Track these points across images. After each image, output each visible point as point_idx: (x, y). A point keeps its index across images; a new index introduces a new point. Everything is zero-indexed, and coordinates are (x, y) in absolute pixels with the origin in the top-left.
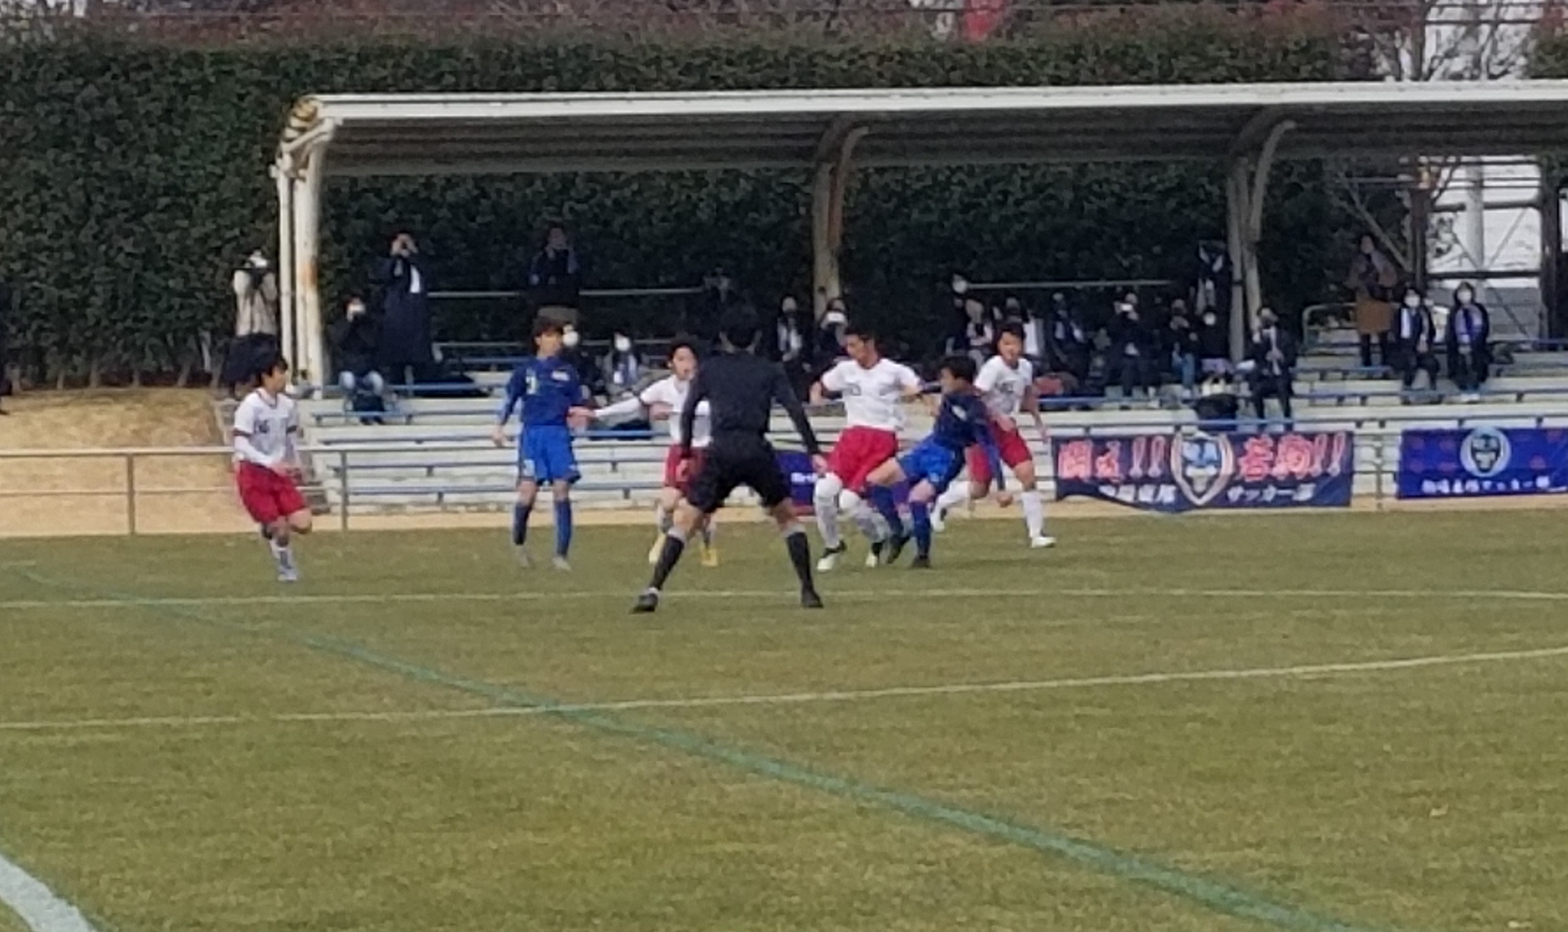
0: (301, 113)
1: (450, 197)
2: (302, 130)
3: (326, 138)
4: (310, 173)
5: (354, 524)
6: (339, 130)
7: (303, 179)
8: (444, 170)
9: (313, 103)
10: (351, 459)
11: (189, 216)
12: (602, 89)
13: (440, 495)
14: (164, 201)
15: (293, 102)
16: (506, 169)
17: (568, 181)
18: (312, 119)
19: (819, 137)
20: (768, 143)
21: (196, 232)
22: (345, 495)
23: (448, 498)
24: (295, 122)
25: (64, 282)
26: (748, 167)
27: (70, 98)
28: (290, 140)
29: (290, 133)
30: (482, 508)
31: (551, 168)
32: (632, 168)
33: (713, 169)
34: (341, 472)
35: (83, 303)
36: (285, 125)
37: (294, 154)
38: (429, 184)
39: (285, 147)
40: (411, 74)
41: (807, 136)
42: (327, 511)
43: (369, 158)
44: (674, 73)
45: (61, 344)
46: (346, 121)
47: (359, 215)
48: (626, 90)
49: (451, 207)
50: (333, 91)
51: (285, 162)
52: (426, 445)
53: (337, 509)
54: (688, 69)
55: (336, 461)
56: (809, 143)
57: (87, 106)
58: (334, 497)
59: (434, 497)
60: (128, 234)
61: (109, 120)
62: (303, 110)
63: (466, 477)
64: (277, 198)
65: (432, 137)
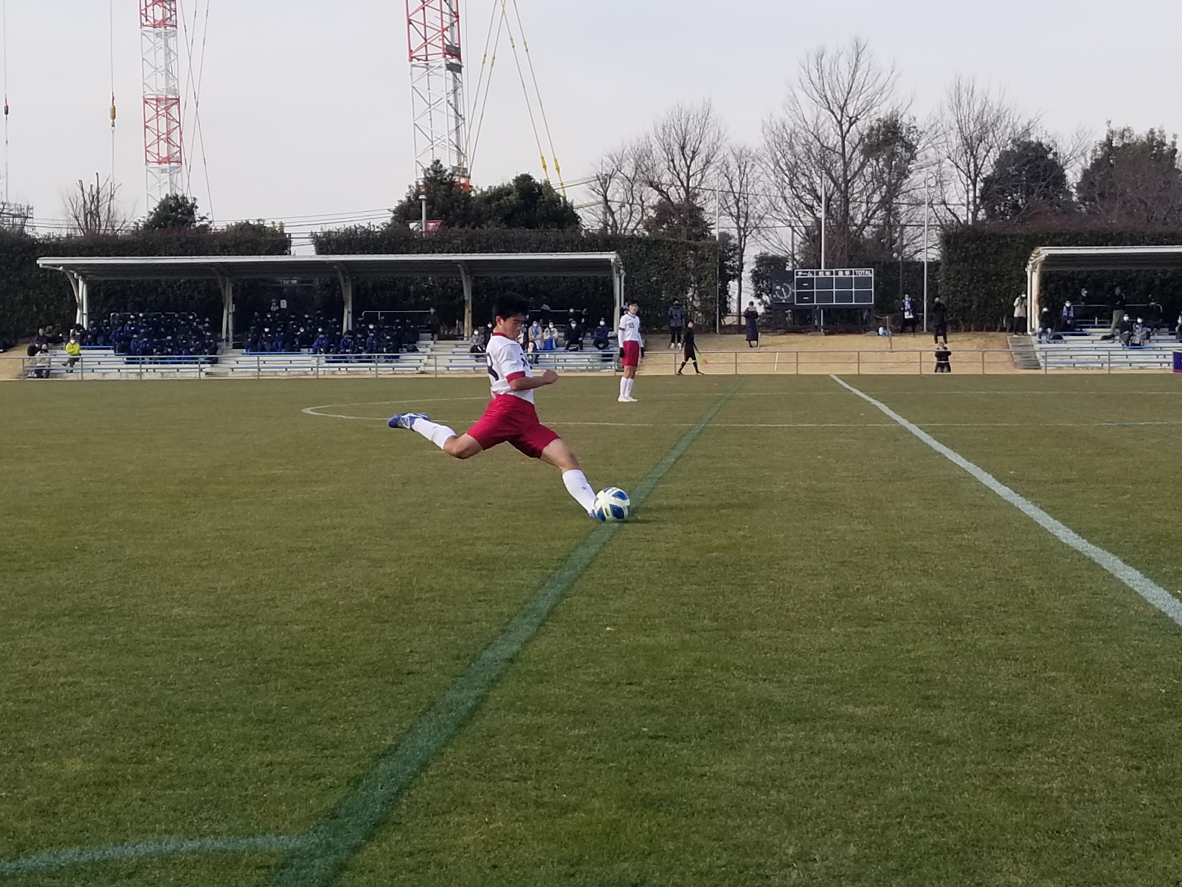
1: (1080, 277)
2: (1035, 257)
3: (1043, 259)
4: (1037, 270)
5: (1048, 372)
6: (1046, 257)
7: (1035, 271)
8: (1078, 269)
9: (1039, 249)
10: (1048, 353)
11: (1001, 282)
12: (1126, 245)
13: (1074, 364)
14: (994, 278)
15: (1033, 249)
16: (1097, 269)
17: (1115, 273)
18: (1038, 253)
21: (1003, 287)
22: (1046, 363)
23: (1077, 365)
24: (1033, 255)
25: (964, 301)
26: (1170, 269)
27: (968, 248)
28: (1031, 260)
29: (1031, 258)
30: (1087, 368)
31: (1110, 269)
32: (1135, 269)
33: (1159, 269)
34: (1045, 357)
35: (970, 307)
36: (1030, 255)
37: (1033, 264)
38: (1073, 272)
39: (1030, 262)
40: (1069, 240)
42: (1040, 369)
43: (1055, 265)
44: (1148, 241)
45: (963, 320)
46: (1049, 255)
47: (1052, 282)
48: (1133, 245)
49: (1080, 280)
50: (1045, 246)
51: (1030, 267)
53: (1043, 368)
54: (1153, 240)
55: (1043, 354)
57: (973, 250)
58: (1042, 364)
59: (1072, 365)
60: (983, 287)
61: (978, 254)
62: (1036, 251)
63: (1082, 359)
64: (1027, 277)
65: (1075, 259)
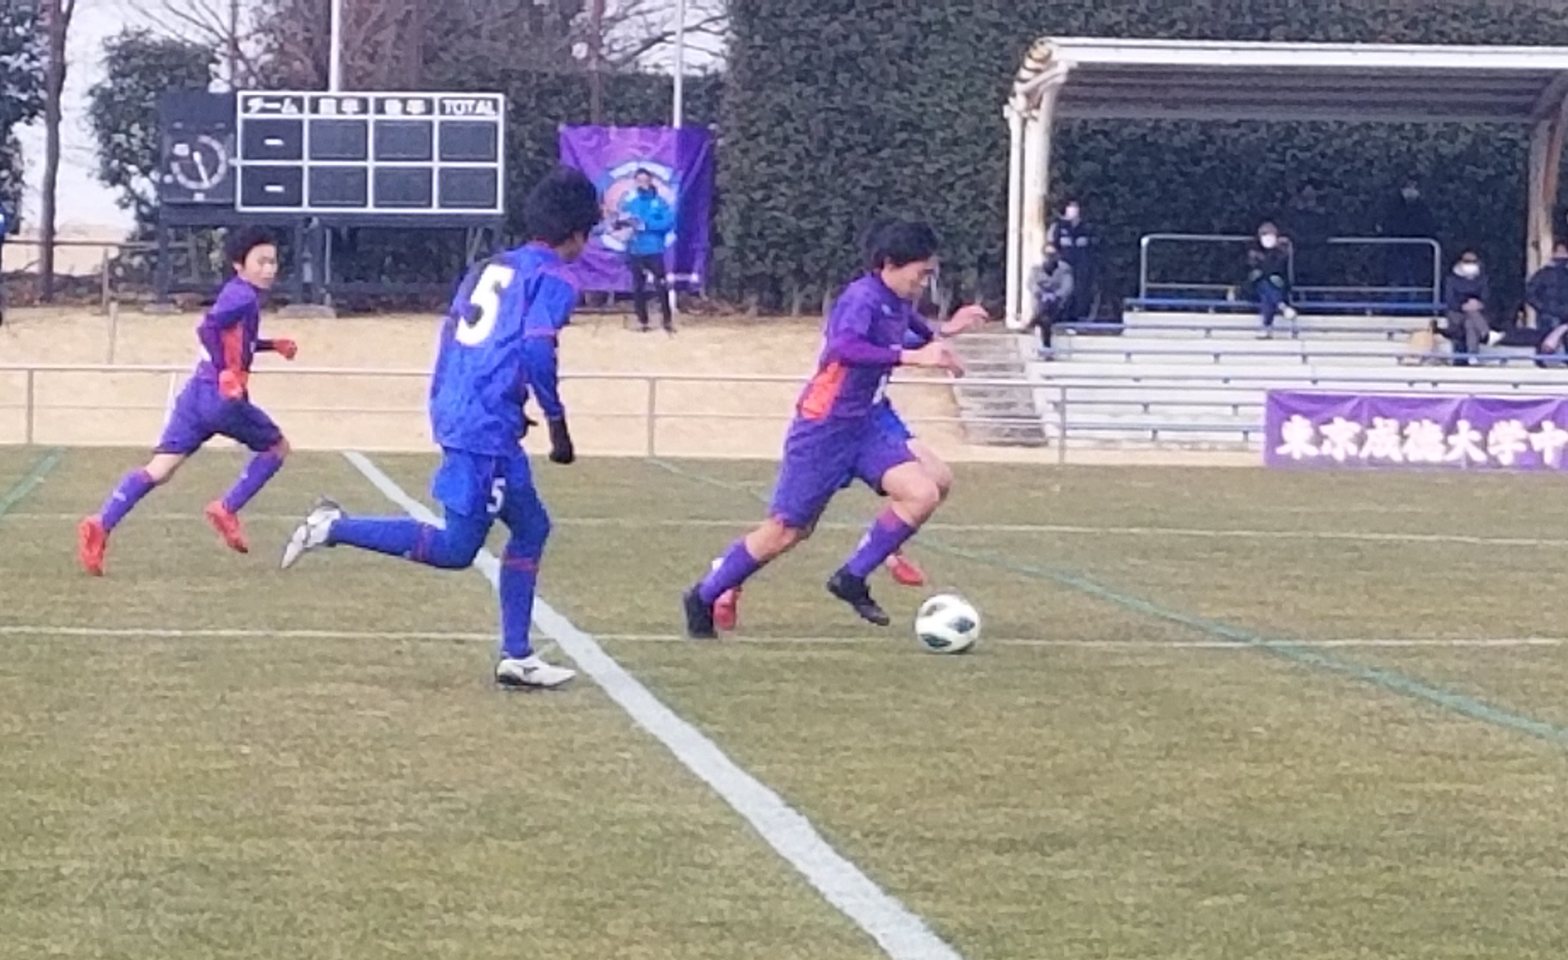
0: (1036, 54)
1: (1177, 141)
2: (1038, 71)
3: (1061, 79)
4: (1043, 115)
5: (1071, 458)
6: (1071, 72)
7: (1035, 119)
8: (1170, 116)
9: (1048, 46)
10: (1071, 394)
11: (924, 152)
12: (1328, 40)
13: (1155, 432)
14: (902, 136)
15: (1027, 44)
16: (1232, 116)
17: (1291, 131)
18: (1046, 60)
19: (1538, 93)
20: (1490, 98)
21: (930, 169)
22: (1064, 427)
23: (1162, 435)
24: (1029, 63)
25: (802, 211)
26: (1469, 122)
28: (1024, 81)
29: (1024, 74)
30: (1194, 446)
31: (1276, 116)
32: (1354, 118)
33: (1432, 123)
34: (1059, 406)
35: (818, 233)
36: (1020, 65)
37: (1028, 95)
38: (1156, 127)
39: (1018, 87)
40: (1144, 19)
41: (1530, 92)
42: (1045, 444)
43: (1096, 102)
44: (1399, 27)
46: (1081, 64)
47: (1087, 157)
48: (1352, 41)
49: (1176, 151)
50: (1067, 34)
51: (1018, 103)
52: (1143, 383)
53: (1055, 443)
54: (1413, 24)
55: (1056, 395)
56: (1530, 98)
58: (1051, 431)
59: (1149, 434)
60: (865, 168)
62: (1039, 52)
63: (1181, 416)
64: (1008, 137)
65: (1163, 82)
